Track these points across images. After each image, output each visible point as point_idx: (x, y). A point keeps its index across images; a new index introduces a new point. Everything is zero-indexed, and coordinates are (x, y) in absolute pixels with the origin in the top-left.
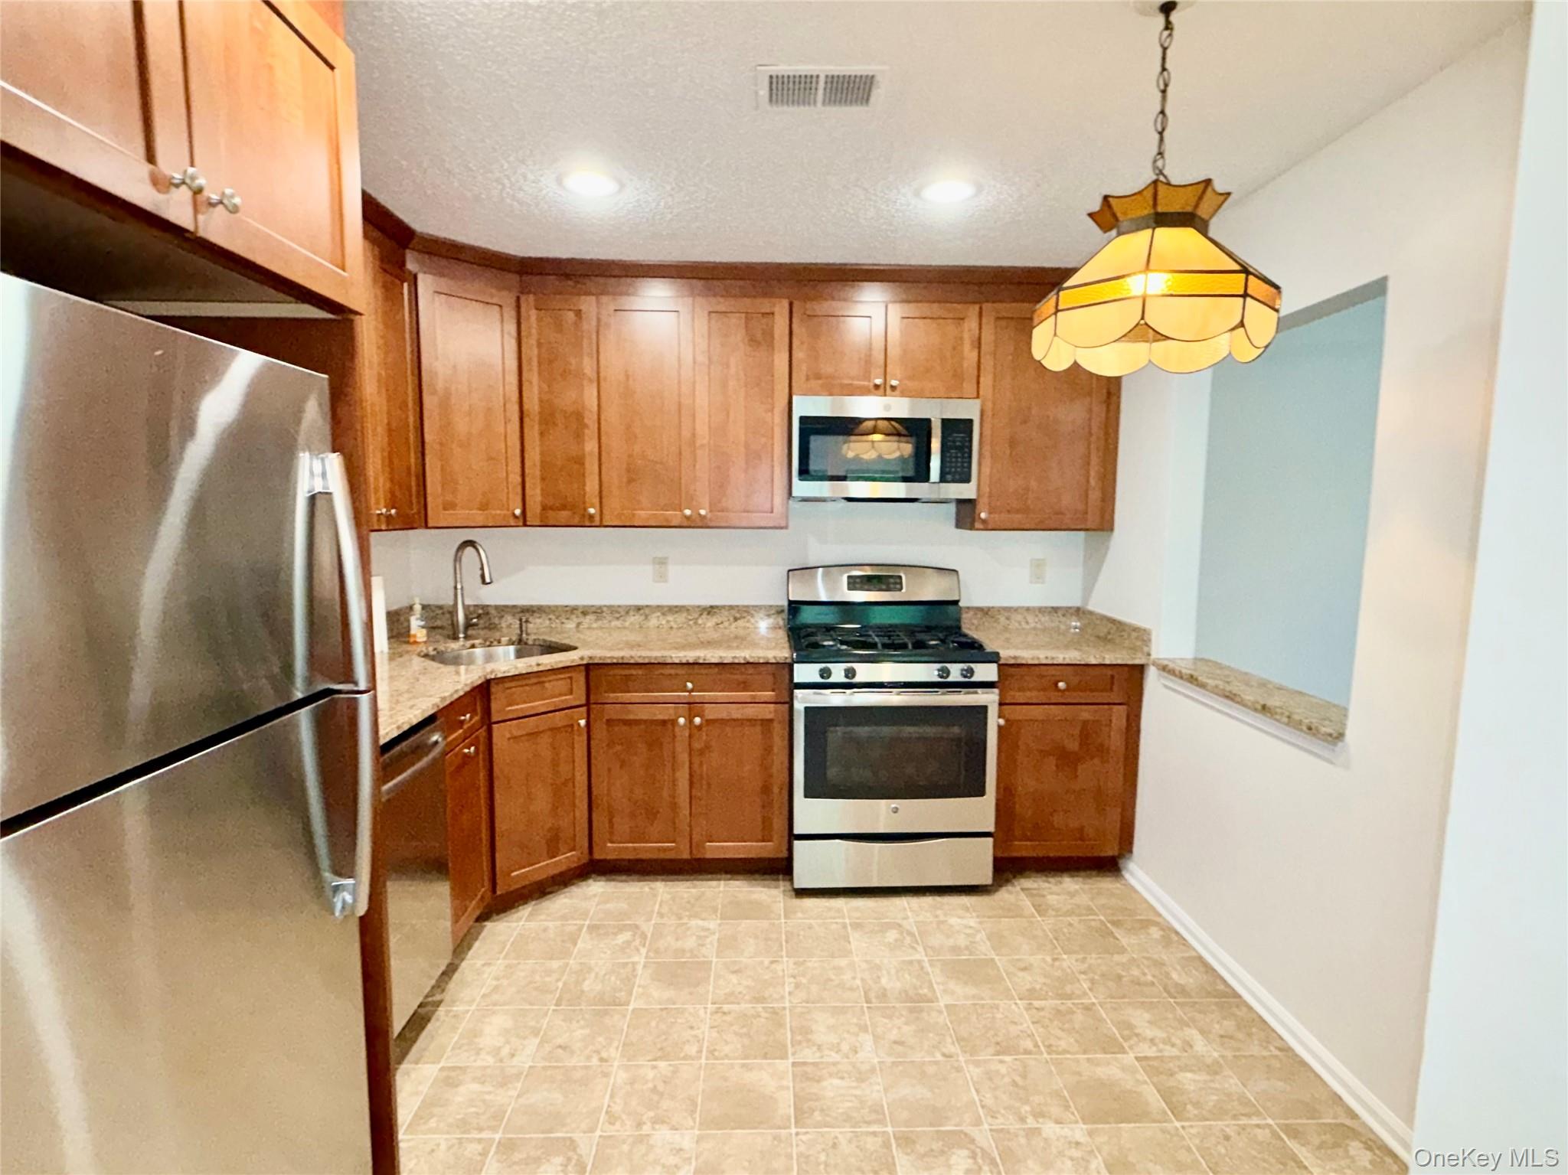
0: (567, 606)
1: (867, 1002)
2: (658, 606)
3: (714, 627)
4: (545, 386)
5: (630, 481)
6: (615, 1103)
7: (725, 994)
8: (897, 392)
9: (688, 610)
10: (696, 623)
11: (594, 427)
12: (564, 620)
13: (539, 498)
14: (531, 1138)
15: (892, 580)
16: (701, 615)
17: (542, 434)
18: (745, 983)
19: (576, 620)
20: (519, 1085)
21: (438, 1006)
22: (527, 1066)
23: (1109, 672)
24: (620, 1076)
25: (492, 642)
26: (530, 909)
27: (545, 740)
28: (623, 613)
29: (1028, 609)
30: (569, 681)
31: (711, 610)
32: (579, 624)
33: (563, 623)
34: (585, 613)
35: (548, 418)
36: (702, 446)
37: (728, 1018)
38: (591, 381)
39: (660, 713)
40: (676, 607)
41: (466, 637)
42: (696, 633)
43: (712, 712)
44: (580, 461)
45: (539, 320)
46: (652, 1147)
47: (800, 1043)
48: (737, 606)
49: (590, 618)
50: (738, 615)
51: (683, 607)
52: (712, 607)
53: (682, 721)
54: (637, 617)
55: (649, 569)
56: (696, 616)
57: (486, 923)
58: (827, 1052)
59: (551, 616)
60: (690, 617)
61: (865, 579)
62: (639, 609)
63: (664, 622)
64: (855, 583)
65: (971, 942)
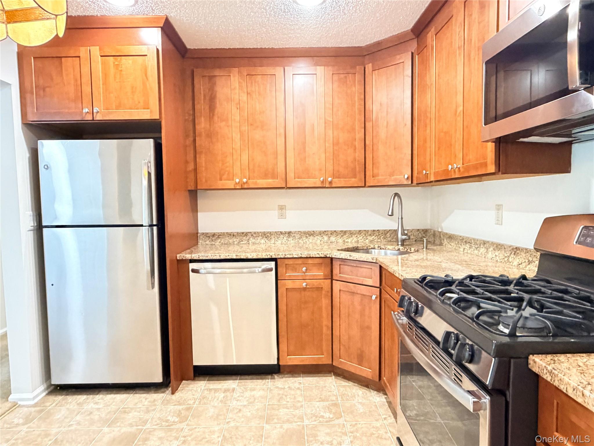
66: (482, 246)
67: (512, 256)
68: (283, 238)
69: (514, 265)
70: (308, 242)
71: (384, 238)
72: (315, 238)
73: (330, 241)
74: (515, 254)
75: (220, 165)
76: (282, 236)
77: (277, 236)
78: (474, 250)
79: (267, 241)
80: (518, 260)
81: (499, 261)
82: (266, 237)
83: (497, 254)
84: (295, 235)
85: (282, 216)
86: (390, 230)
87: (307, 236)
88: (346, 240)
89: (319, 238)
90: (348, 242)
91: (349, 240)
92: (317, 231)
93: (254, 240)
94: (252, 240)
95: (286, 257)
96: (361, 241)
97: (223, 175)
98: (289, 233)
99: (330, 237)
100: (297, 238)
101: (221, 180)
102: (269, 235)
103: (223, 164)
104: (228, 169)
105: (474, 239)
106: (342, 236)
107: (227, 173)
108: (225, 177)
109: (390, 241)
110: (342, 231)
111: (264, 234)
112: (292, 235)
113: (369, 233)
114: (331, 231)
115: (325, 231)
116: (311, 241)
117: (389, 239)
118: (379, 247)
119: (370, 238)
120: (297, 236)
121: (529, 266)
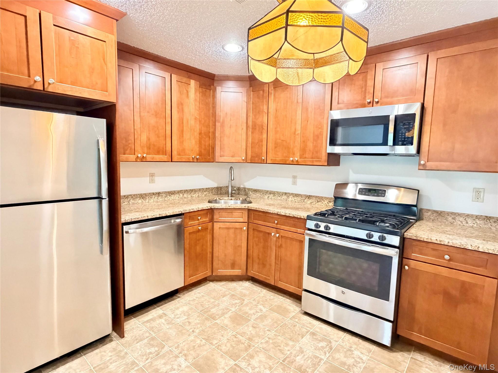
0: (265, 190)
1: (283, 361)
2: (292, 193)
3: (310, 203)
4: (253, 116)
5: (276, 147)
6: (182, 344)
7: (243, 332)
8: (379, 104)
9: (301, 196)
10: (304, 201)
11: (266, 128)
12: (264, 195)
13: (250, 154)
14: (158, 340)
15: (380, 192)
16: (306, 198)
17: (252, 133)
18: (252, 332)
19: (268, 196)
20: (171, 326)
21: (178, 298)
22: (178, 322)
23: (485, 257)
24: (192, 338)
25: (237, 199)
26: (225, 283)
27: (232, 231)
28: (281, 195)
29: (468, 215)
30: (242, 213)
31: (309, 197)
32: (268, 197)
33: (264, 196)
34: (270, 193)
35: (254, 127)
36: (298, 134)
37: (235, 339)
38: (266, 113)
39: (267, 230)
40: (298, 194)
41: (231, 197)
42: (304, 205)
43: (283, 233)
44: (262, 141)
45: (253, 95)
46: (176, 360)
47: (246, 359)
48: (319, 197)
49: (272, 195)
50: (319, 200)
51: (300, 194)
52: (310, 196)
53: (273, 234)
54: (285, 196)
55: (290, 180)
56: (304, 199)
57: (211, 282)
58: (249, 368)
59: (261, 193)
60: (302, 199)
61: (367, 190)
62: (286, 194)
63: (293, 199)
64: (362, 191)
65: (354, 365)
66: (283, 195)
67: (307, 199)
68: (155, 197)
69: (308, 203)
70: (170, 199)
71: (212, 193)
72: (175, 196)
73: (184, 197)
74: (308, 198)
75: (124, 142)
76: (154, 196)
77: (151, 196)
78: (277, 197)
79: (143, 201)
80: (311, 201)
81: (297, 202)
82: (142, 198)
83: (295, 198)
84: (163, 194)
85: (152, 181)
86: (214, 188)
87: (170, 194)
88: (193, 196)
89: (177, 195)
90: (193, 197)
91: (194, 196)
92: (176, 191)
93: (134, 201)
94: (132, 201)
95: (190, 211)
96: (200, 195)
97: (127, 150)
98: (159, 193)
99: (183, 194)
100: (164, 197)
101: (124, 154)
102: (144, 196)
103: (126, 141)
104: (130, 145)
105: (277, 192)
106: (190, 193)
107: (130, 148)
108: (128, 152)
109: (214, 194)
110: (190, 190)
111: (141, 196)
112: (161, 195)
113: (204, 190)
114: (184, 190)
115: (181, 191)
116: (172, 198)
117: (214, 193)
118: (219, 199)
119: (205, 193)
120: (164, 195)
121: (318, 203)
